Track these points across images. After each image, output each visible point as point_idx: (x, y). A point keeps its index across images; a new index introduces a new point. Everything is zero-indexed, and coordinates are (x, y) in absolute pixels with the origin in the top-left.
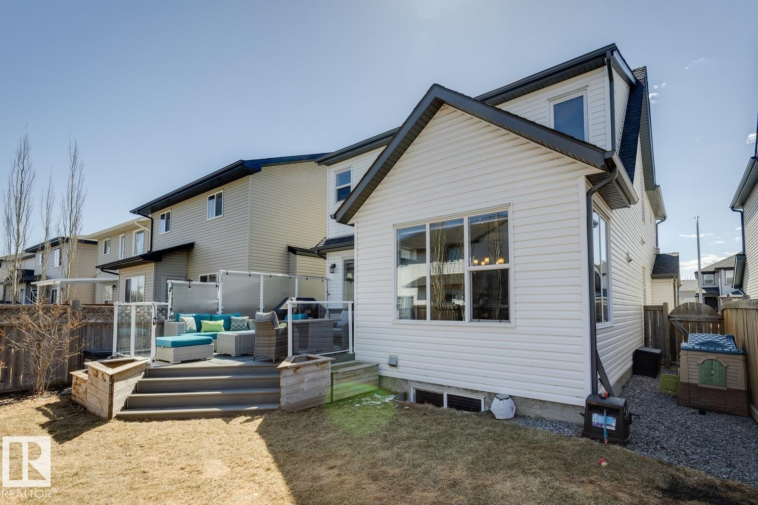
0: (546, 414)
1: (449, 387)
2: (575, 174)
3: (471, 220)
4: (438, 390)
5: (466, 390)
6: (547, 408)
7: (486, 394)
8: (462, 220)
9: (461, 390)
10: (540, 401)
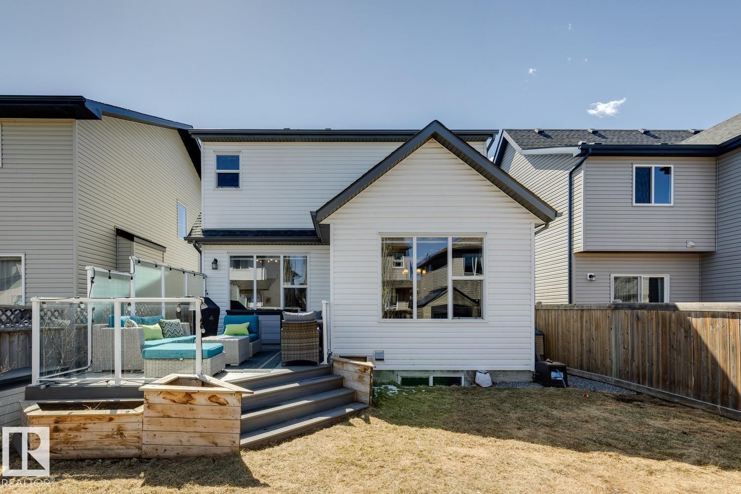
0: (507, 379)
1: (434, 371)
2: (529, 221)
3: (454, 240)
4: (424, 375)
5: (449, 371)
6: (508, 375)
7: (465, 372)
8: (446, 239)
9: (445, 372)
10: (504, 371)
